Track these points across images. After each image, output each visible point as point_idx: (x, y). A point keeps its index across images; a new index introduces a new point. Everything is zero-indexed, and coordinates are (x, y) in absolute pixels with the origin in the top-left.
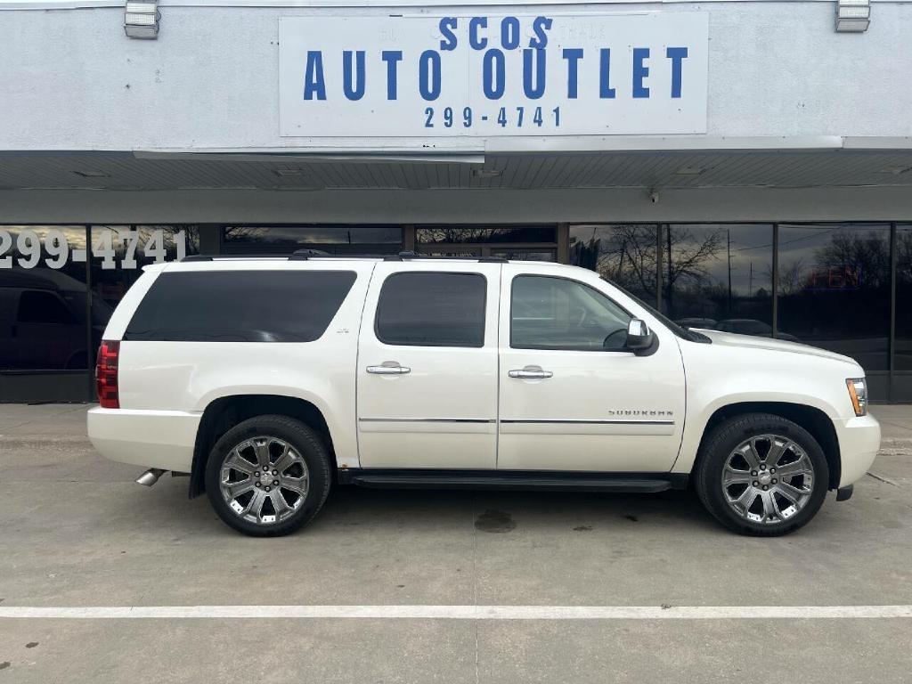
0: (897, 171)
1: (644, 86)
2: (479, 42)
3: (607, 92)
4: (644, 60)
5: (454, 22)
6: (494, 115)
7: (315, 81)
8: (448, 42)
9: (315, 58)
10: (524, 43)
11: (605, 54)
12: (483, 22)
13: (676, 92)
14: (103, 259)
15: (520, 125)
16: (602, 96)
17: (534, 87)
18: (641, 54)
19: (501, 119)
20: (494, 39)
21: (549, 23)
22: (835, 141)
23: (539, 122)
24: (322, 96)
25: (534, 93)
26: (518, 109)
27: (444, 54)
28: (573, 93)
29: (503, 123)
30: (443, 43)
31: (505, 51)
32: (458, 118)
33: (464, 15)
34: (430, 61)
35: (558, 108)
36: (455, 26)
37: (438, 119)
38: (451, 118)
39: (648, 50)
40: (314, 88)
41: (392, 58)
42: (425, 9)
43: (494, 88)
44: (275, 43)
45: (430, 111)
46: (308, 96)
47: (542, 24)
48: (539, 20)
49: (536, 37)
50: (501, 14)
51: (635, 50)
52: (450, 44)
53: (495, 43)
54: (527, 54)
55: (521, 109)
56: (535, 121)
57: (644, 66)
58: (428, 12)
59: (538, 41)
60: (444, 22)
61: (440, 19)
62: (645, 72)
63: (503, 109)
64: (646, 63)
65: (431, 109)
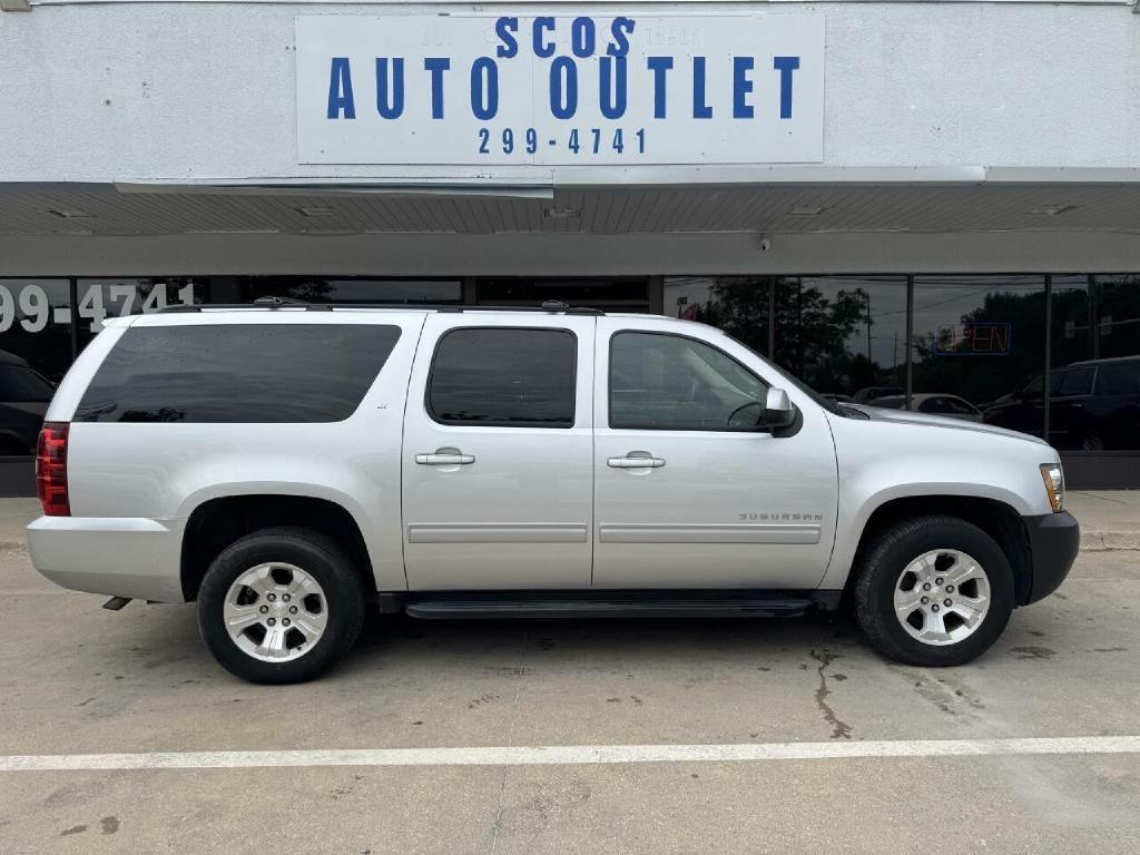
0: (1051, 212)
1: (747, 103)
2: (545, 47)
3: (702, 111)
4: (747, 72)
5: (514, 23)
6: (564, 139)
7: (341, 95)
8: (507, 48)
9: (341, 67)
10: (601, 50)
11: (699, 64)
12: (550, 23)
13: (786, 112)
14: (92, 320)
15: (596, 151)
16: (697, 115)
17: (613, 104)
18: (743, 64)
19: (573, 144)
20: (563, 44)
21: (630, 25)
22: (976, 172)
23: (620, 148)
24: (350, 114)
25: (613, 112)
26: (594, 131)
27: (501, 63)
28: (660, 111)
29: (576, 148)
30: (500, 49)
31: (576, 60)
32: (520, 142)
33: (525, 14)
34: (485, 71)
35: (642, 130)
36: (515, 28)
37: (496, 143)
38: (511, 142)
39: (751, 59)
40: (341, 103)
41: (437, 66)
42: (478, 8)
43: (564, 105)
44: (291, 47)
45: (485, 133)
46: (333, 114)
47: (621, 26)
48: (619, 22)
49: (615, 42)
50: (572, 14)
51: (735, 58)
52: (510, 51)
53: (564, 49)
54: (605, 63)
55: (597, 132)
56: (615, 147)
57: (747, 79)
58: (481, 10)
59: (618, 47)
60: (502, 22)
61: (497, 20)
62: (749, 86)
63: (575, 131)
64: (749, 75)
65: (486, 131)
